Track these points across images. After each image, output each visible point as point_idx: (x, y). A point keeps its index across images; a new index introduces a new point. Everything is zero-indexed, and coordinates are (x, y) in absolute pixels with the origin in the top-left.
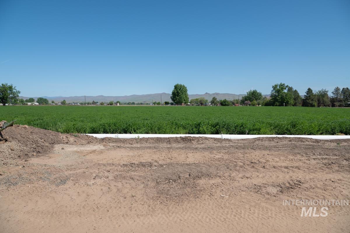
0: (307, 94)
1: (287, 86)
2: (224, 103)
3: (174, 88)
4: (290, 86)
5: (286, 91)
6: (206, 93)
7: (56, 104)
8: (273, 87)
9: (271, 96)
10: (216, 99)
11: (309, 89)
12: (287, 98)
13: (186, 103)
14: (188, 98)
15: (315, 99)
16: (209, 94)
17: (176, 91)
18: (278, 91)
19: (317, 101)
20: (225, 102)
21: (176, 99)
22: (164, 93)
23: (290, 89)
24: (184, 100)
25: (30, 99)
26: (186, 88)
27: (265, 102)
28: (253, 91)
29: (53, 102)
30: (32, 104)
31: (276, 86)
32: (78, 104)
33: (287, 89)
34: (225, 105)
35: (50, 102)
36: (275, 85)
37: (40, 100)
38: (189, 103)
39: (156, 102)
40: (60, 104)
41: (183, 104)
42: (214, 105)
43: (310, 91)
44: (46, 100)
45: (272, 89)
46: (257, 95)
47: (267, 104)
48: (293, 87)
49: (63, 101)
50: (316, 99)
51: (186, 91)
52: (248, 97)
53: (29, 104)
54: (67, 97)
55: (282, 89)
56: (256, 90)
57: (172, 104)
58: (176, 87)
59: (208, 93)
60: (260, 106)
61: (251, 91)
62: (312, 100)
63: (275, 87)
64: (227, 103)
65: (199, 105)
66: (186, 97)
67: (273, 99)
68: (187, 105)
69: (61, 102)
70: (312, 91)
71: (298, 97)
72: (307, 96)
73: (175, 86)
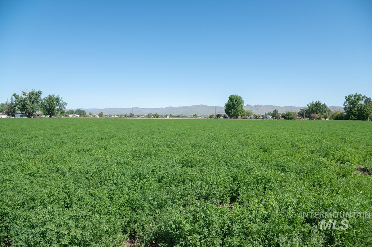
1: (364, 97)
2: (287, 117)
3: (228, 99)
4: (368, 97)
5: (362, 102)
7: (94, 116)
8: (346, 98)
9: (344, 109)
10: (278, 111)
17: (231, 103)
18: (353, 103)
20: (288, 115)
21: (232, 111)
22: (202, 105)
23: (368, 100)
24: (241, 113)
25: (70, 111)
26: (242, 99)
27: (335, 115)
28: (316, 103)
29: (90, 114)
30: (73, 116)
31: (350, 97)
32: (116, 116)
33: (364, 100)
34: (289, 118)
35: (87, 114)
36: (348, 96)
37: (78, 112)
39: (196, 114)
40: (97, 116)
41: (239, 117)
42: (276, 119)
44: (83, 112)
45: (345, 100)
46: (322, 107)
47: (339, 118)
49: (100, 113)
51: (242, 102)
52: (309, 109)
53: (70, 116)
54: (101, 108)
55: (357, 100)
56: (319, 102)
57: (225, 117)
58: (231, 98)
60: (327, 119)
61: (313, 103)
63: (348, 99)
64: (290, 117)
66: (242, 109)
67: (348, 112)
69: (98, 114)
73: (229, 98)
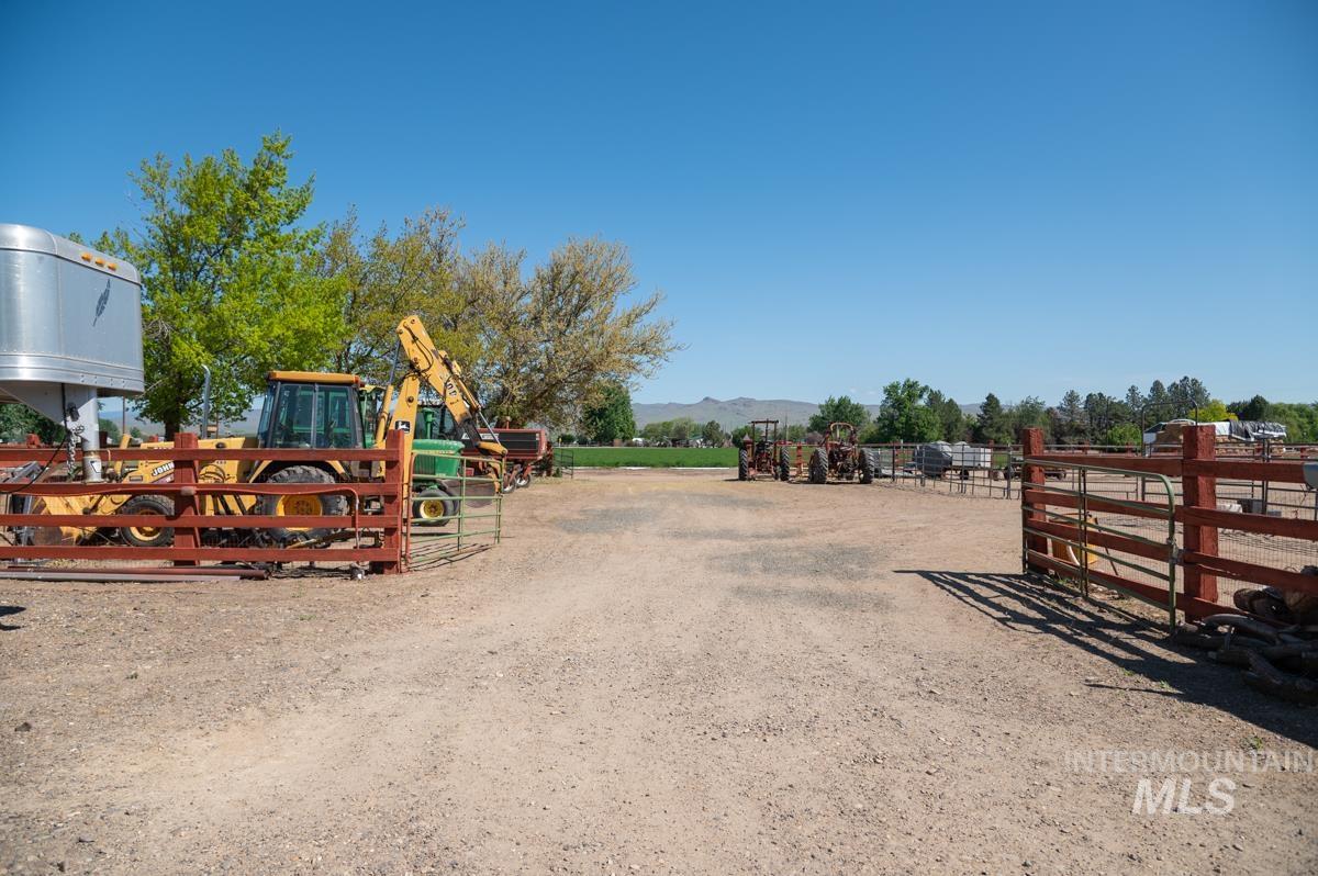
0: (985, 411)
1: (926, 388)
4: (934, 390)
5: (922, 403)
6: (707, 399)
8: (886, 391)
11: (991, 398)
12: (921, 423)
13: (628, 438)
14: (633, 424)
15: (1005, 427)
16: (716, 402)
18: (898, 404)
19: (1012, 431)
23: (935, 398)
24: (622, 430)
28: (840, 400)
31: (894, 387)
33: (925, 396)
36: (890, 386)
38: (640, 437)
41: (616, 441)
42: (713, 445)
43: (992, 401)
45: (884, 396)
48: (942, 393)
50: (1009, 425)
55: (911, 397)
56: (845, 398)
57: (583, 442)
59: (713, 401)
61: (833, 401)
62: (999, 430)
63: (891, 391)
65: (665, 446)
66: (626, 419)
67: (886, 426)
68: (628, 445)
70: (997, 402)
71: (956, 420)
72: (983, 418)
